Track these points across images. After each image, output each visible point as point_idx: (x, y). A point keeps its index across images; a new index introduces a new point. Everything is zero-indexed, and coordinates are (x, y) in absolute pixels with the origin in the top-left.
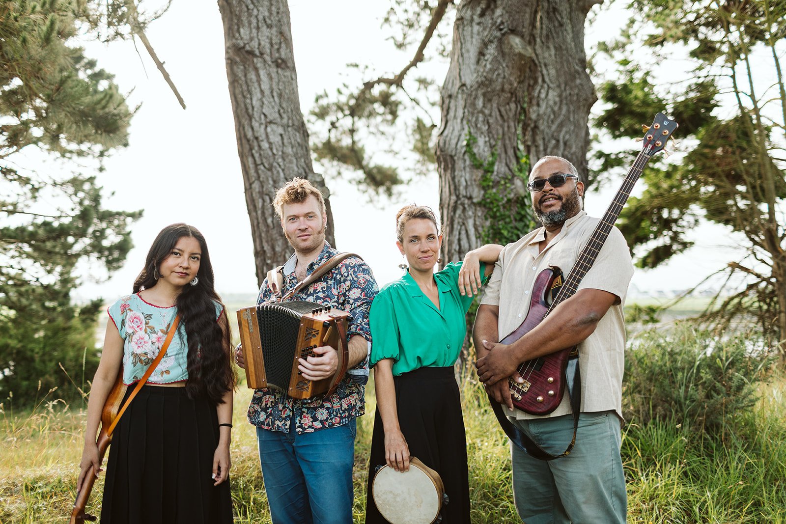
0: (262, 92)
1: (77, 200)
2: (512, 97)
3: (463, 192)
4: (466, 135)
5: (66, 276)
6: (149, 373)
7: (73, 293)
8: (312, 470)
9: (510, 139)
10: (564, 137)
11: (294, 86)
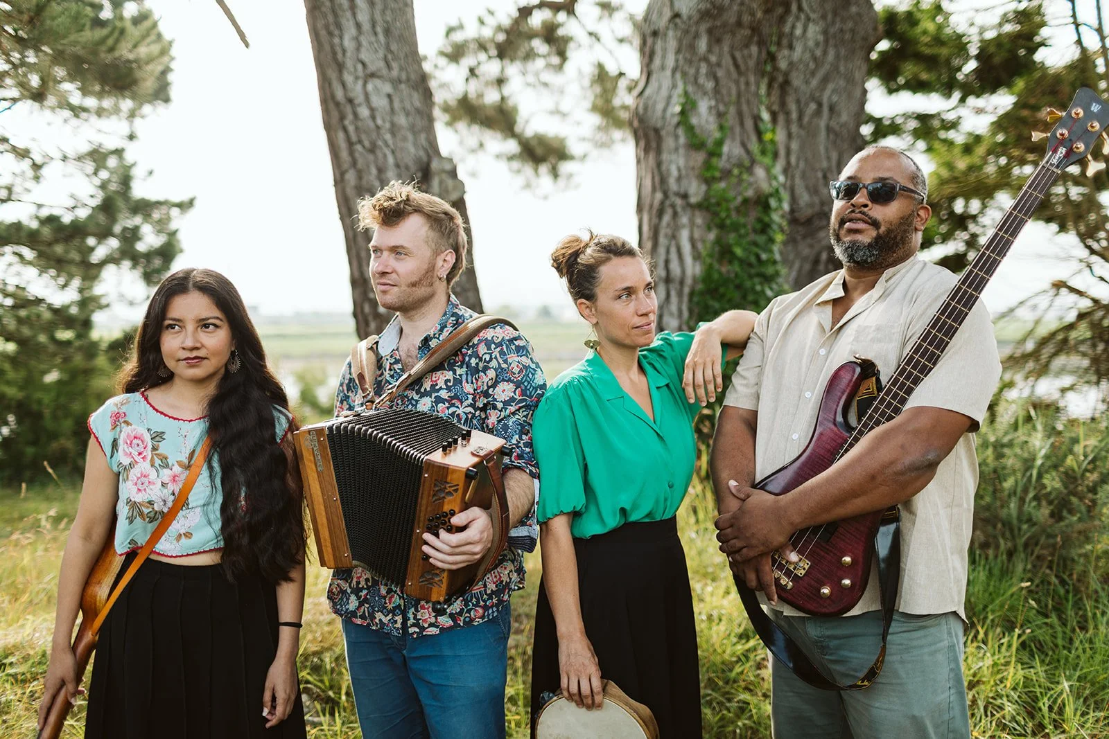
0: (358, 26)
1: (97, 182)
2: (751, 37)
3: (673, 185)
4: (679, 96)
5: (87, 295)
6: (156, 536)
7: (98, 318)
8: (435, 698)
9: (748, 102)
10: (830, 98)
11: (409, 16)
